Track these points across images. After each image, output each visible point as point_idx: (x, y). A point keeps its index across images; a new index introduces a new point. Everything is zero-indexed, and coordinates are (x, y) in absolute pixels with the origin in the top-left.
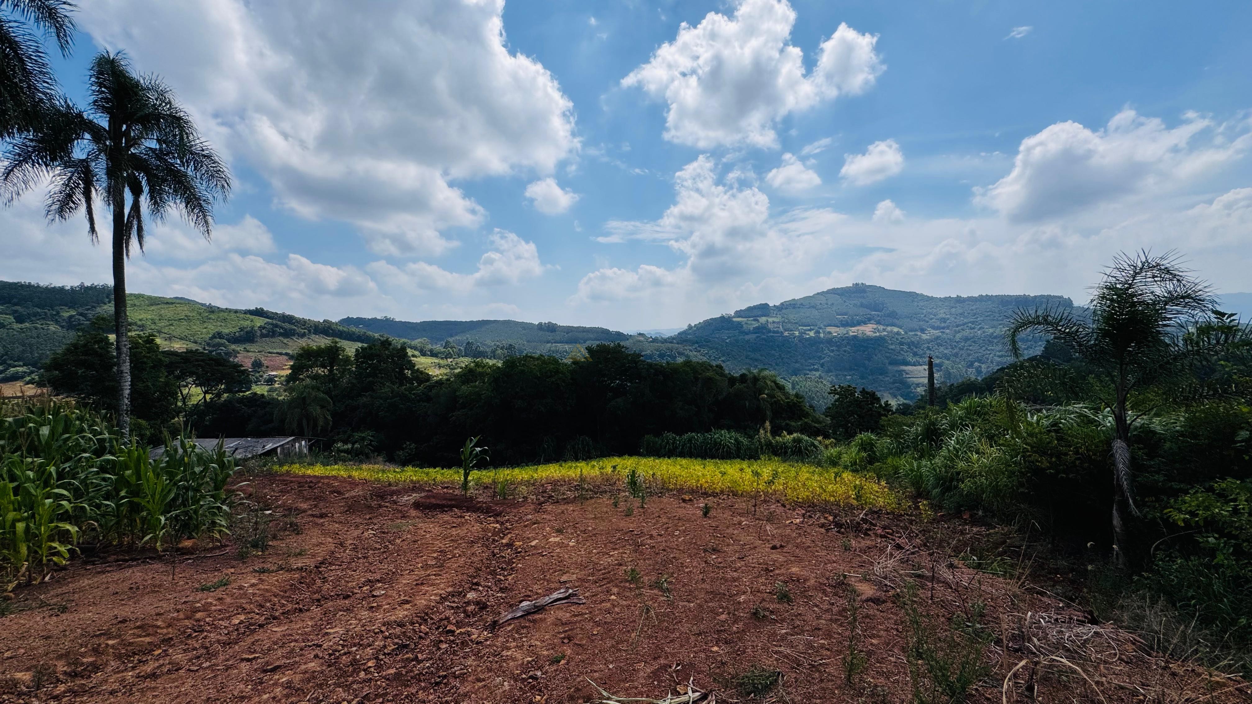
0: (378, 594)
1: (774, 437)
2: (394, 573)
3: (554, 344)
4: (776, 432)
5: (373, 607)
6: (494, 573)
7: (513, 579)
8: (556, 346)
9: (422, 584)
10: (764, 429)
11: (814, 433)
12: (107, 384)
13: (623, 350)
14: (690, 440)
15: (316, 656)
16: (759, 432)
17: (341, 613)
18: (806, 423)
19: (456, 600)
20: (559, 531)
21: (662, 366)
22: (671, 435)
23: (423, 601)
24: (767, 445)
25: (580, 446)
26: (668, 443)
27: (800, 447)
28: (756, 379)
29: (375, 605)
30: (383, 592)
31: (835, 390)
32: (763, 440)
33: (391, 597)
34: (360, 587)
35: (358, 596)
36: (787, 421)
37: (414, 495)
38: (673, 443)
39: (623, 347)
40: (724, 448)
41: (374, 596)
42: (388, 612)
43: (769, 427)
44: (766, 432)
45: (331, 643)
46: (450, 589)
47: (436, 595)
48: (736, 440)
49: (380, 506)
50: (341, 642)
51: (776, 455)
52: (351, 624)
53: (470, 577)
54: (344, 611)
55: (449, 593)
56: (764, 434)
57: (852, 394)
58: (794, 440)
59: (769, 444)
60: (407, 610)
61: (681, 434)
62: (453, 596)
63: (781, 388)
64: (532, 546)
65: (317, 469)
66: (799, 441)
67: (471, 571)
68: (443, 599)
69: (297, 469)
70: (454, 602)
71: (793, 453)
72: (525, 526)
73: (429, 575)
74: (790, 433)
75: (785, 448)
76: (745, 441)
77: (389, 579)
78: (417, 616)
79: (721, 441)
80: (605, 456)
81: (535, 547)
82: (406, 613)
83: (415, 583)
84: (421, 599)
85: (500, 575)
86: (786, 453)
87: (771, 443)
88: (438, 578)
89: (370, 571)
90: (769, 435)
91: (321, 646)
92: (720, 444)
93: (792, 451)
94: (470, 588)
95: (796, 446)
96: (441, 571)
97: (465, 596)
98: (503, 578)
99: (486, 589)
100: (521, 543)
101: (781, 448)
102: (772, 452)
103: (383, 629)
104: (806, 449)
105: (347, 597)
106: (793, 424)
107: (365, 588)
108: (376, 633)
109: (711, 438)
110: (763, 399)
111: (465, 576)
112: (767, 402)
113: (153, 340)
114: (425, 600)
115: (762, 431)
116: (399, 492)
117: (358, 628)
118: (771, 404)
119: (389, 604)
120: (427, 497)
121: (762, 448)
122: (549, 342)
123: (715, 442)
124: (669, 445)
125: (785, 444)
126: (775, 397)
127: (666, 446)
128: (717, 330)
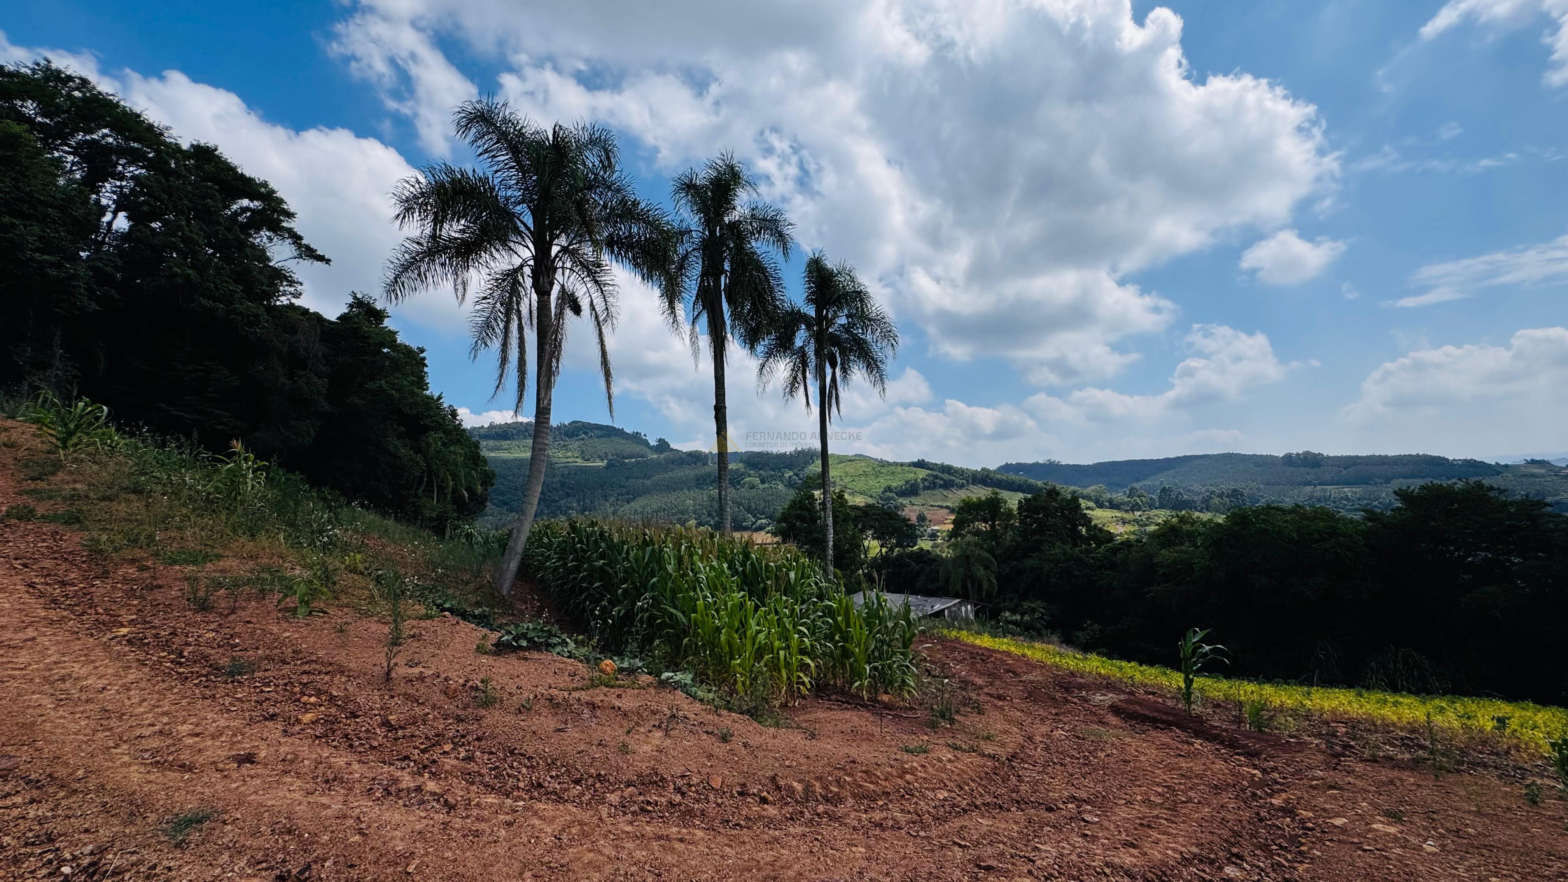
0: (1089, 819)
2: (1104, 797)
3: (1319, 488)
5: (1086, 835)
6: (1265, 848)
7: (1307, 870)
8: (1325, 491)
9: (1149, 826)
13: (1490, 494)
15: (1030, 872)
17: (1049, 828)
19: (1208, 870)
20: (1394, 816)
23: (1156, 853)
29: (1089, 833)
30: (1096, 820)
33: (1108, 829)
34: (1064, 802)
35: (1064, 813)
37: (1111, 695)
41: (1084, 820)
42: (1108, 849)
45: (1044, 863)
46: (1195, 850)
47: (1173, 849)
49: (1067, 701)
50: (1056, 866)
52: (1063, 848)
53: (1226, 841)
54: (1051, 827)
55: (1195, 856)
60: (1133, 856)
62: (1201, 861)
64: (1336, 827)
65: (986, 639)
67: (1225, 833)
68: (1186, 862)
69: (966, 637)
70: (1204, 871)
72: (1314, 788)
73: (1157, 817)
77: (1101, 803)
78: (1151, 872)
81: (1343, 830)
82: (1133, 859)
83: (1138, 821)
84: (1152, 848)
85: (1279, 855)
88: (1174, 826)
89: (1073, 785)
91: (1033, 862)
94: (1228, 859)
96: (1175, 816)
97: (1220, 868)
98: (1287, 864)
99: (1257, 870)
100: (1311, 814)
103: (1107, 871)
105: (1050, 810)
107: (1070, 806)
108: (1098, 873)
111: (1216, 838)
114: (1159, 852)
117: (1074, 857)
119: (1108, 839)
120: (1127, 701)
122: (1308, 484)
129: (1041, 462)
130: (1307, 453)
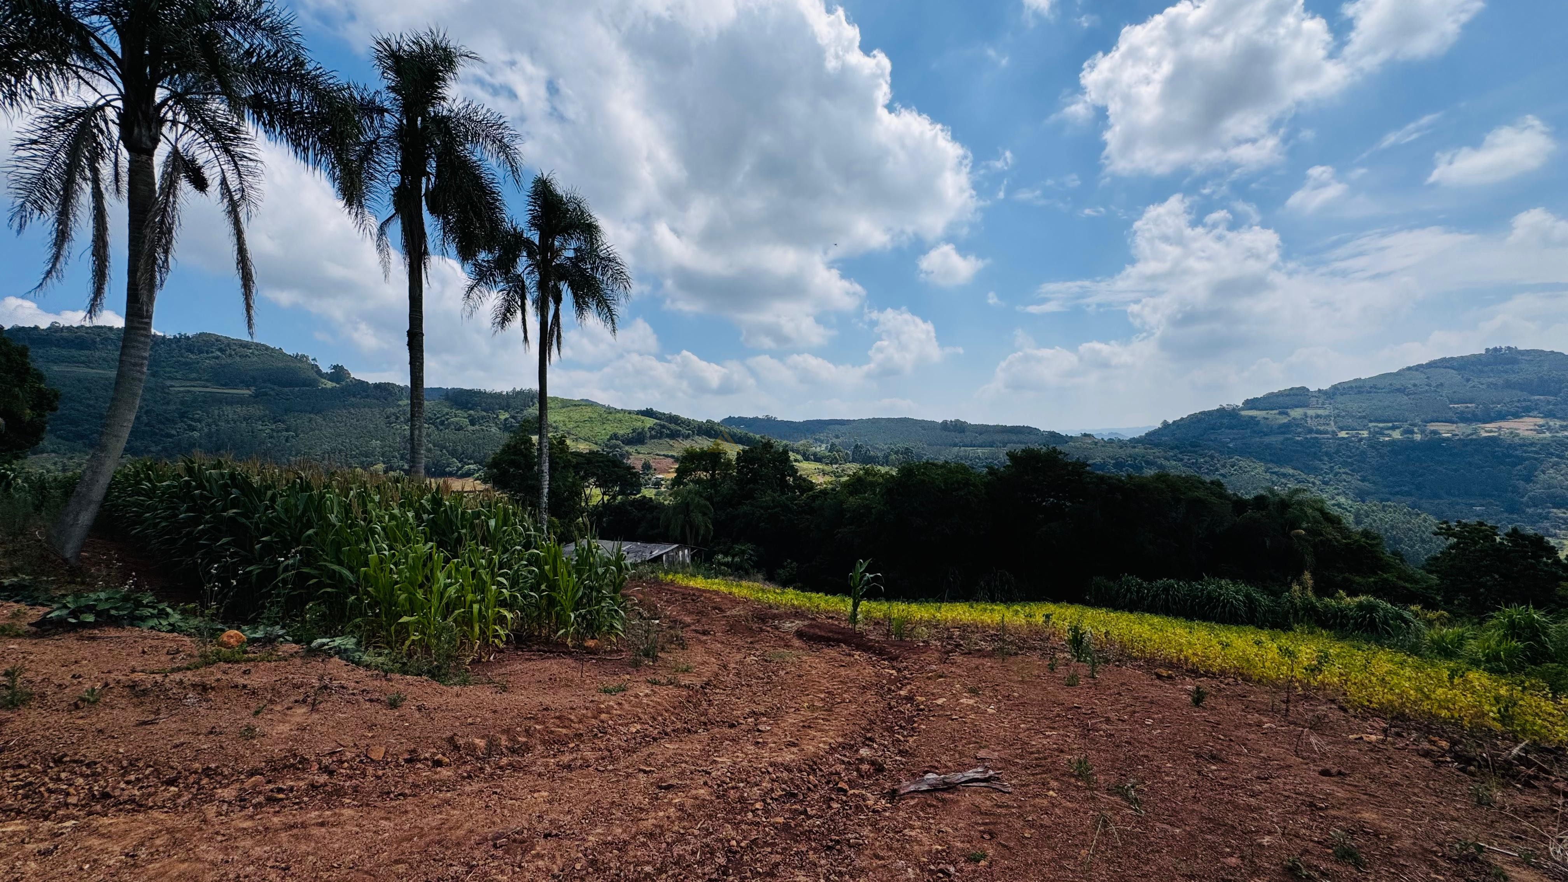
0: (763, 729)
1: (1319, 598)
2: (778, 708)
3: (962, 448)
4: (1323, 588)
5: (758, 743)
6: (890, 730)
7: (915, 741)
8: (966, 451)
9: (809, 727)
10: (1301, 584)
11: (1403, 598)
13: (1060, 457)
14: (1166, 590)
15: (705, 783)
16: (1291, 587)
17: (728, 742)
18: (1386, 580)
19: (848, 754)
20: (974, 692)
21: (1120, 480)
22: (1134, 580)
23: (811, 747)
24: (1305, 609)
25: (997, 583)
26: (1129, 590)
27: (1373, 620)
28: (1284, 505)
29: (761, 740)
30: (769, 728)
31: (1449, 528)
32: (1298, 601)
33: (776, 735)
34: (745, 718)
35: (743, 727)
36: (1347, 575)
37: (797, 622)
38: (1138, 592)
39: (1060, 453)
40: (1224, 606)
41: (759, 730)
42: (775, 751)
43: (1310, 582)
44: (1305, 588)
45: (719, 773)
46: (840, 740)
47: (824, 742)
48: (1248, 596)
49: (762, 630)
50: (729, 774)
51: (1324, 626)
52: (738, 757)
53: (863, 729)
54: (730, 741)
55: (840, 744)
56: (1301, 591)
57: (1489, 538)
58: (1360, 606)
59: (1310, 609)
60: (793, 753)
61: (1150, 579)
62: (844, 748)
63: (1334, 521)
64: (938, 705)
65: (699, 581)
66: (1370, 608)
67: (864, 723)
68: (833, 750)
69: (681, 580)
70: (845, 756)
71: (1358, 626)
72: (929, 678)
73: (816, 718)
74: (1352, 593)
75: (1342, 617)
76: (1264, 600)
77: (775, 714)
78: (804, 763)
79: (1220, 595)
80: (1033, 600)
81: (942, 707)
82: (792, 756)
83: (801, 724)
84: (808, 744)
85: (898, 733)
86: (1344, 625)
87: (1314, 608)
88: (827, 723)
89: (755, 702)
90: (1310, 594)
91: (709, 773)
92: (1219, 600)
93: (1356, 623)
94: (863, 743)
95: (1364, 617)
96: (829, 716)
97: (857, 751)
98: (902, 739)
99: (882, 748)
100: (924, 699)
101: (1335, 616)
102: (1316, 622)
103: (770, 769)
104: (1385, 622)
105: (732, 726)
106: (1358, 579)
107: (749, 720)
108: (763, 773)
109: (1202, 590)
110: (1298, 536)
111: (857, 727)
112: (1307, 541)
114: (813, 746)
115: (1296, 587)
116: (781, 616)
117: (745, 763)
118: (1315, 546)
119: (775, 743)
120: (810, 626)
121: (1296, 613)
122: (955, 445)
123: (1210, 598)
124: (1132, 593)
125: (1342, 611)
126: (1322, 535)
127: (1126, 595)
128: (1213, 429)
129: (760, 417)
130: (957, 421)
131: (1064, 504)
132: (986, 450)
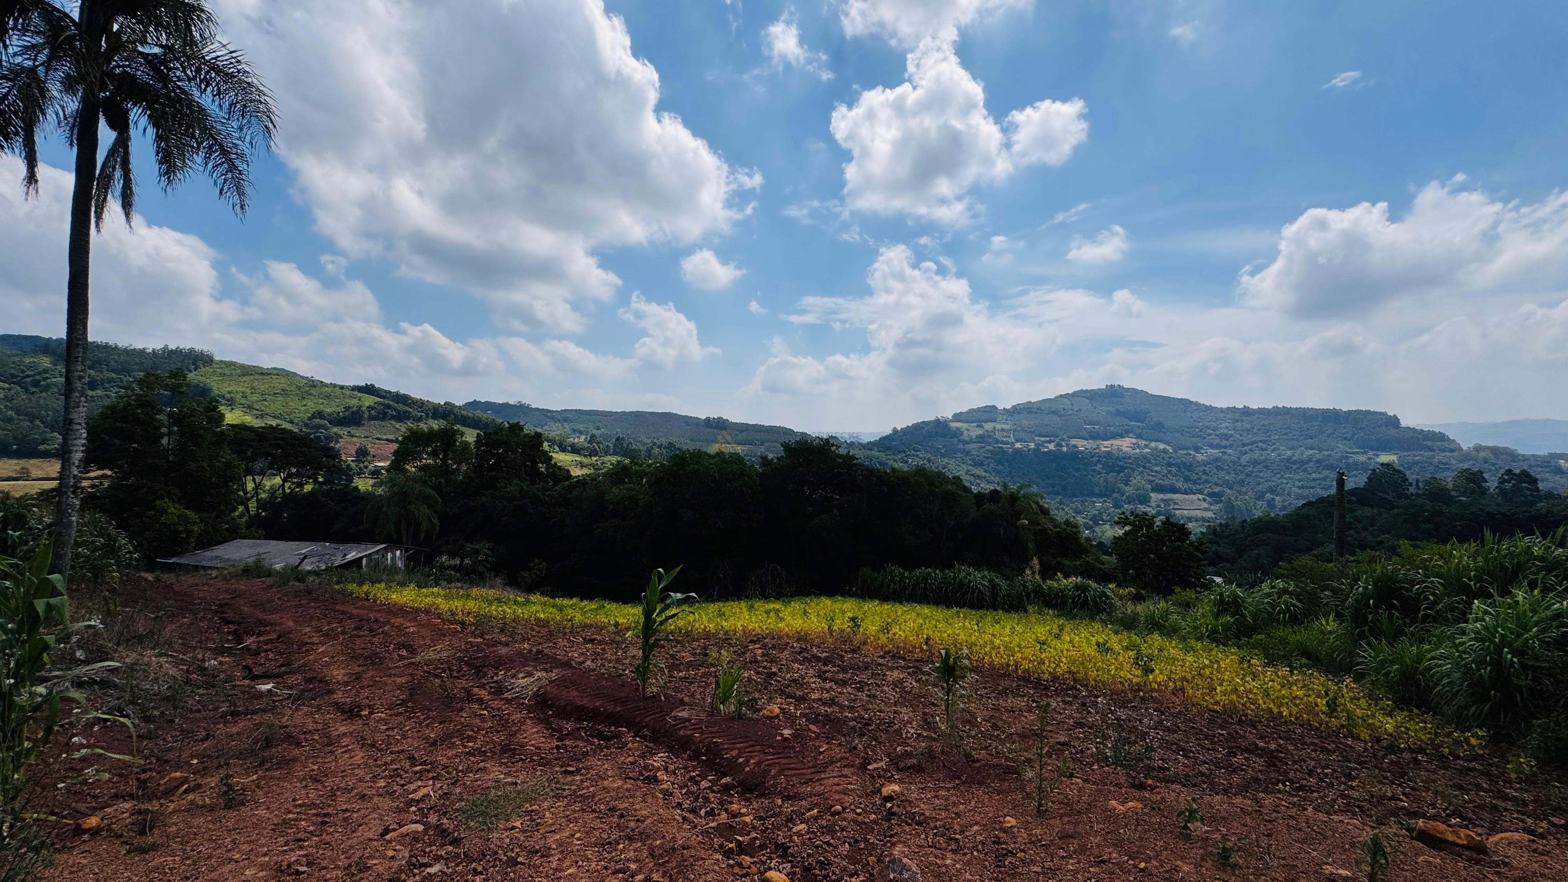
1: (1044, 579)
4: (1047, 572)
10: (1031, 568)
11: (1104, 578)
12: (149, 461)
13: (833, 448)
14: (925, 579)
16: (1024, 571)
18: (1088, 562)
21: (886, 473)
22: (897, 570)
24: (1034, 591)
25: (769, 578)
26: (892, 580)
27: (1086, 598)
28: (1013, 498)
31: (1127, 519)
32: (1029, 584)
36: (1059, 559)
37: (538, 674)
38: (900, 581)
39: (833, 445)
40: (973, 592)
43: (1037, 566)
44: (1033, 573)
48: (991, 581)
49: (470, 697)
51: (1049, 606)
56: (1031, 575)
57: (1151, 525)
58: (1077, 587)
59: (1038, 591)
61: (911, 569)
63: (1045, 512)
66: (1084, 588)
69: (381, 592)
71: (1075, 604)
74: (1066, 576)
75: (1063, 597)
76: (1003, 584)
79: (970, 582)
80: (808, 594)
86: (1064, 604)
87: (1041, 589)
90: (1037, 577)
92: (969, 587)
93: (1073, 602)
95: (1079, 596)
101: (1057, 597)
102: (1043, 602)
104: (1094, 601)
106: (1067, 562)
109: (955, 577)
110: (1023, 526)
112: (1029, 530)
113: (216, 407)
115: (1028, 572)
116: (511, 661)
118: (1035, 534)
121: (1028, 596)
122: (717, 442)
123: (961, 583)
124: (895, 584)
125: (1062, 592)
126: (1039, 524)
127: (890, 585)
128: (930, 436)
129: (511, 403)
131: (832, 497)
132: (745, 448)
